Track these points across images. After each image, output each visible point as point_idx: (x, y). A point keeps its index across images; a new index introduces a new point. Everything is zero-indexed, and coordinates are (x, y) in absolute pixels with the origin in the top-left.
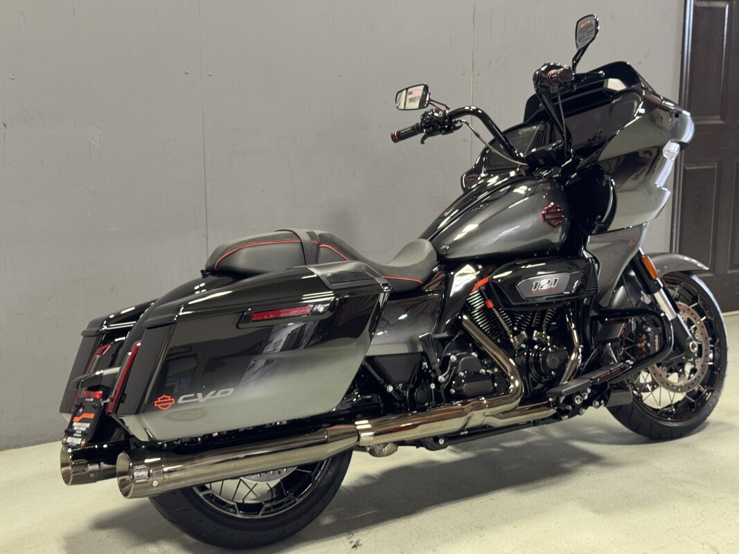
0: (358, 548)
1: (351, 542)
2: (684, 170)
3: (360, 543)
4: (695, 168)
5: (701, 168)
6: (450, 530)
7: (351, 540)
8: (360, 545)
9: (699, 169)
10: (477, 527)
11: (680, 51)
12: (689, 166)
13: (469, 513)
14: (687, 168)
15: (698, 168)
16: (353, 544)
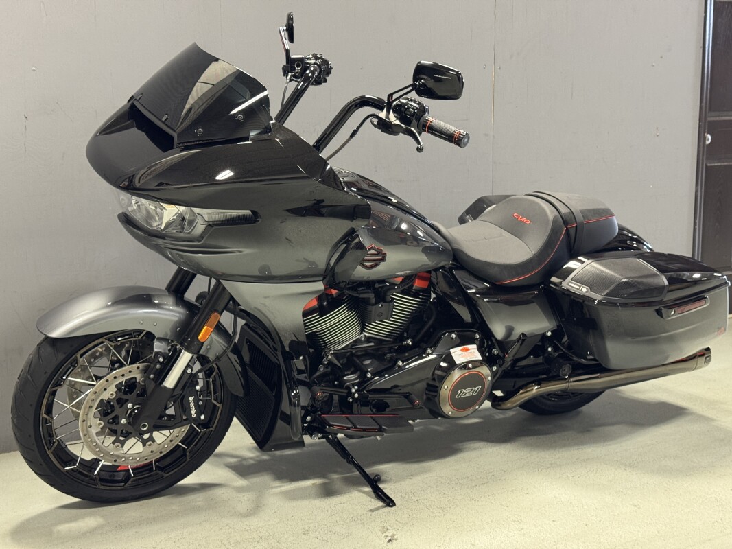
0: (394, 542)
1: (387, 536)
2: (706, 166)
3: (396, 537)
4: (716, 164)
5: (722, 164)
6: (488, 524)
7: (386, 534)
8: (396, 540)
9: (721, 166)
10: (514, 521)
11: (701, 45)
12: (710, 163)
13: (505, 508)
14: (709, 165)
15: (719, 164)
16: (388, 539)
